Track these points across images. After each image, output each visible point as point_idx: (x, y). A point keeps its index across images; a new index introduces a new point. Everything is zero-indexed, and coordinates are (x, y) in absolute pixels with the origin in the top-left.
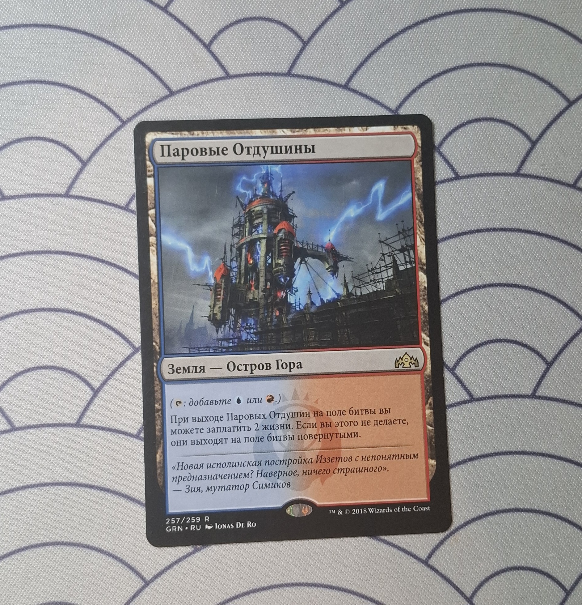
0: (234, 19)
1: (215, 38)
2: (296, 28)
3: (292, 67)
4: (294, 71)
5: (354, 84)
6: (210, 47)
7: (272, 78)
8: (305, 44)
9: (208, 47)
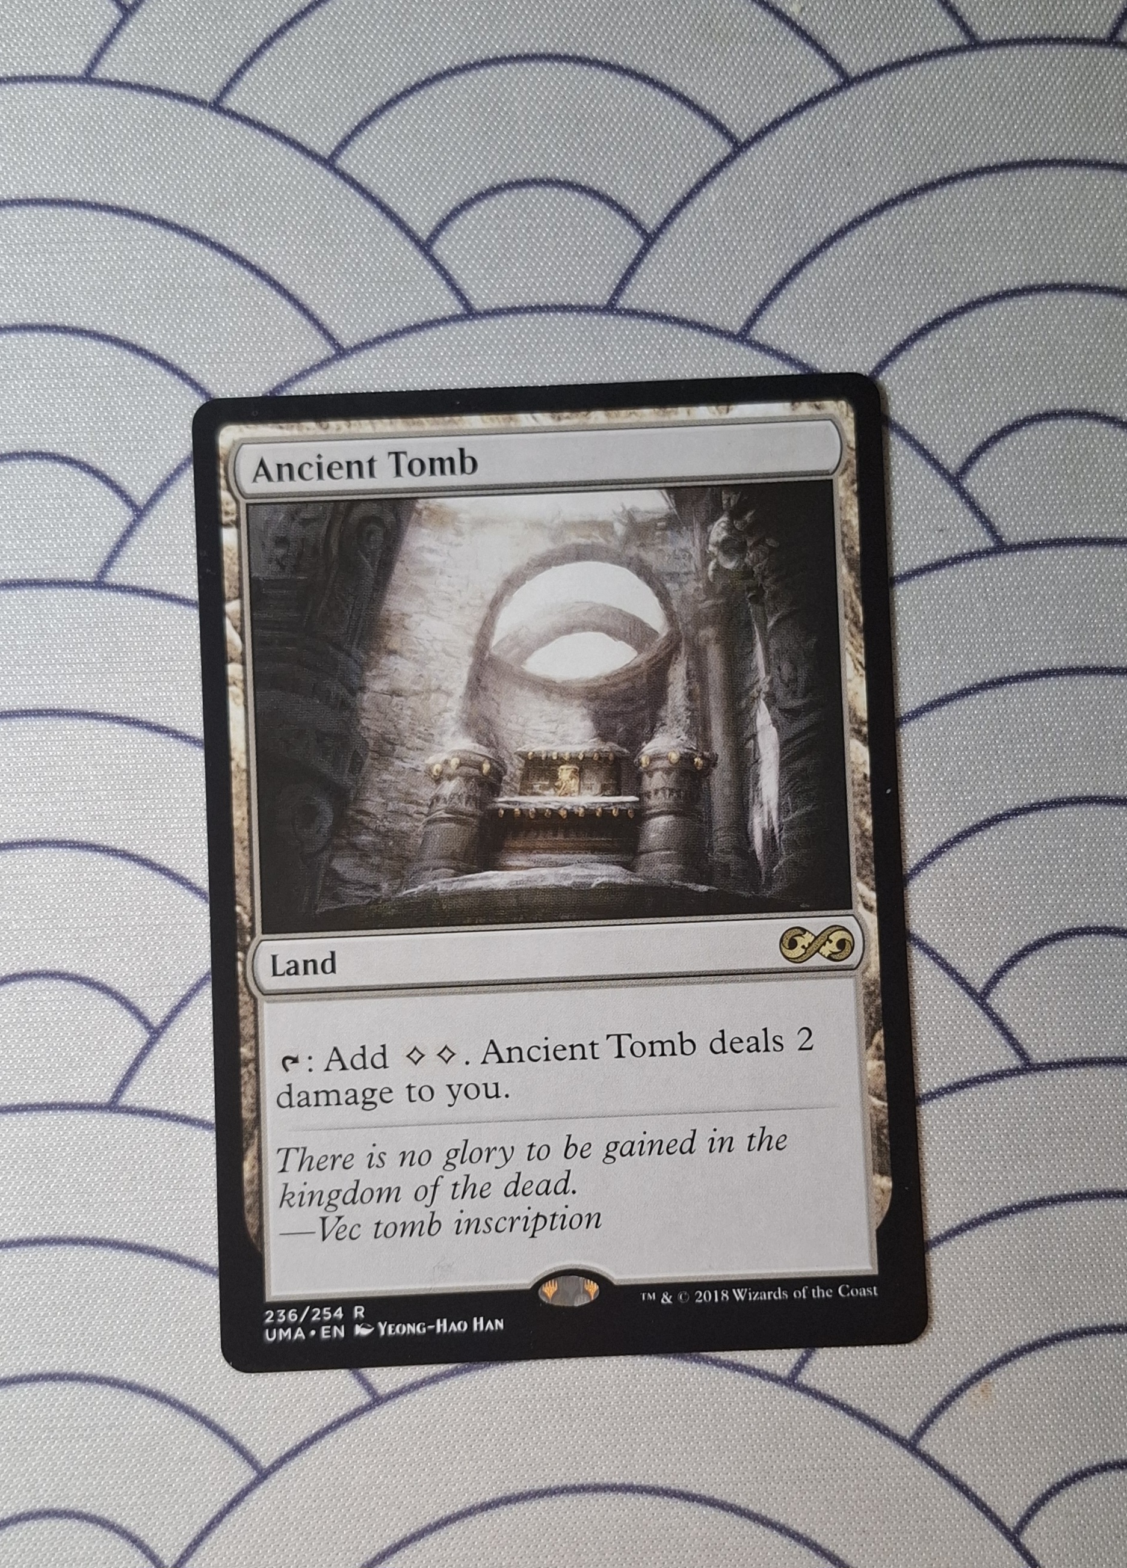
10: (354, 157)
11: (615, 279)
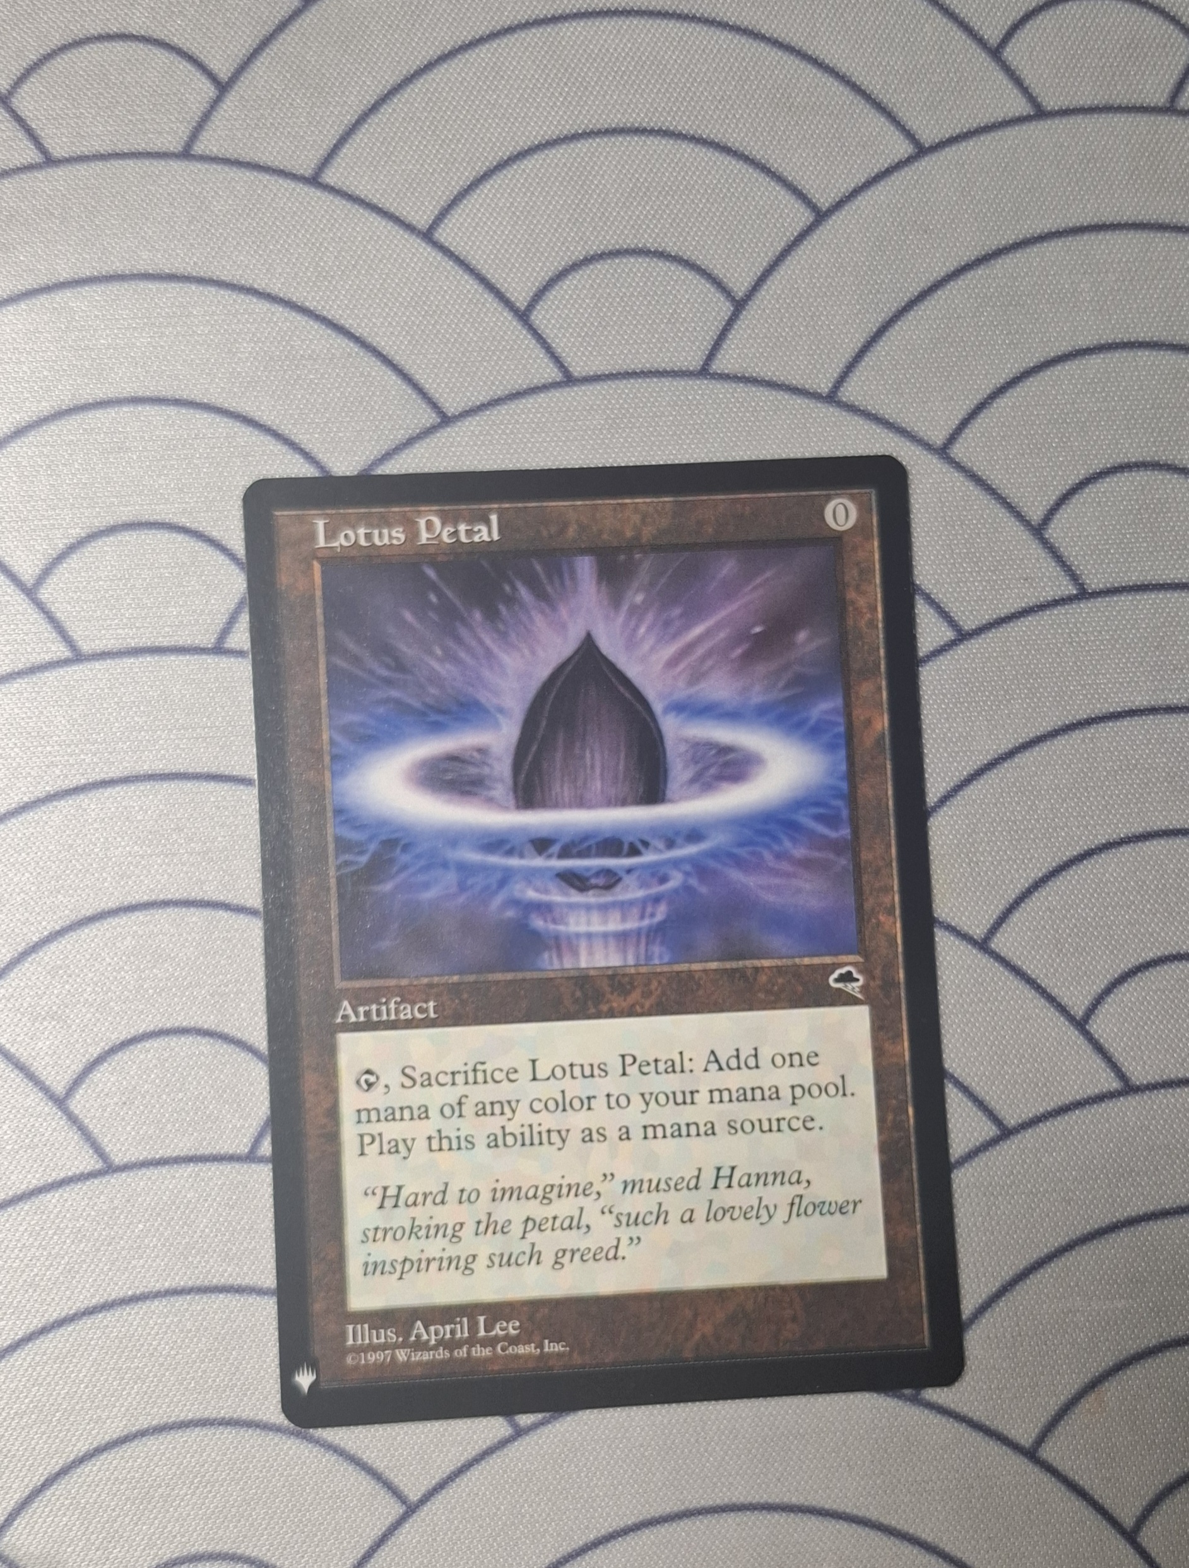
0: (579, 254)
1: (539, 296)
2: (719, 272)
3: (711, 356)
4: (716, 366)
5: (851, 392)
6: (528, 317)
7: (666, 382)
8: (740, 305)
9: (523, 316)
10: (452, 229)
11: (707, 345)
